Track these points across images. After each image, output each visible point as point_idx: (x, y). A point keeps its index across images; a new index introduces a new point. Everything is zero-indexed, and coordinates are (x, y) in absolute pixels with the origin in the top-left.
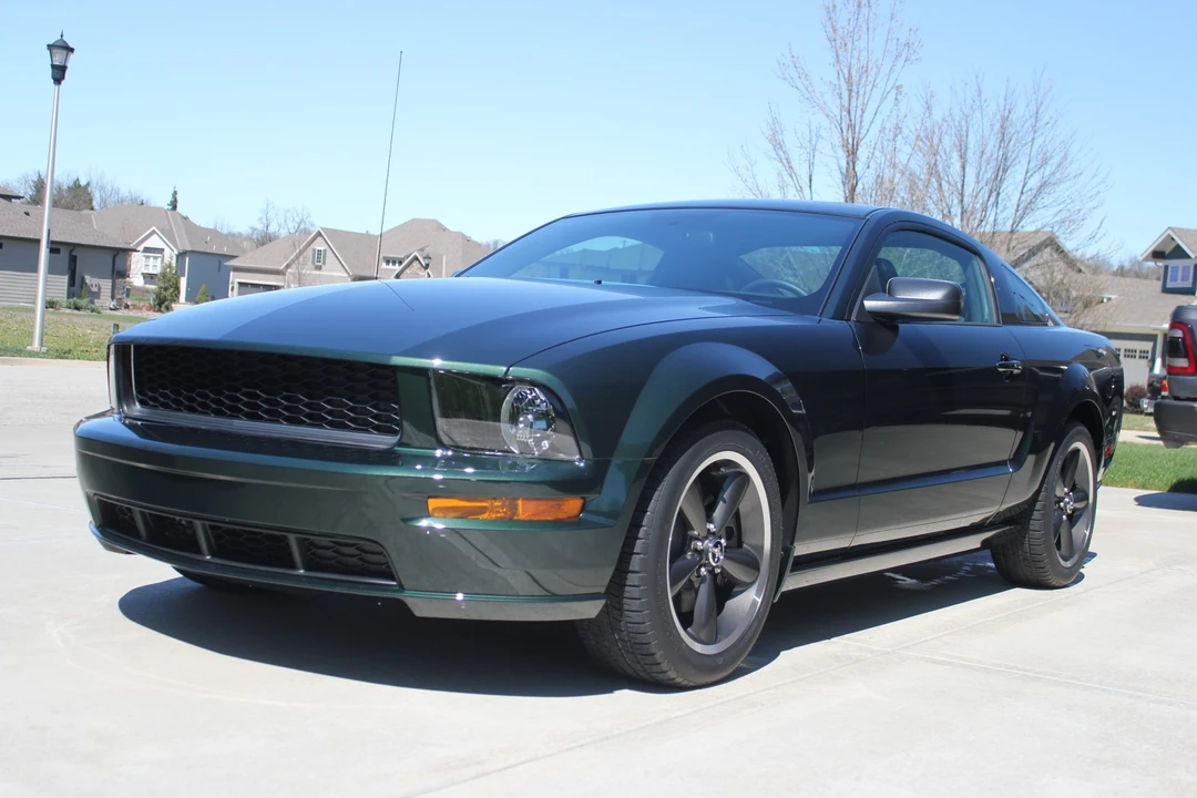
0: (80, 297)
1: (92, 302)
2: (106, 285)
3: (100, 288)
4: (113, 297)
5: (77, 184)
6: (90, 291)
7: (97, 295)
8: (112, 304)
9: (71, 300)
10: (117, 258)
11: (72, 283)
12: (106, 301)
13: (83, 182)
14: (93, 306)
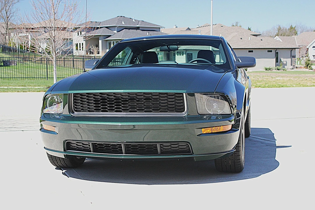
0: (279, 66)
1: (284, 67)
2: (289, 60)
3: (287, 62)
4: (291, 65)
5: (291, 28)
6: (283, 64)
7: (286, 65)
8: (292, 67)
9: (276, 67)
10: (292, 51)
11: (277, 61)
12: (289, 66)
13: (293, 26)
14: (284, 68)
